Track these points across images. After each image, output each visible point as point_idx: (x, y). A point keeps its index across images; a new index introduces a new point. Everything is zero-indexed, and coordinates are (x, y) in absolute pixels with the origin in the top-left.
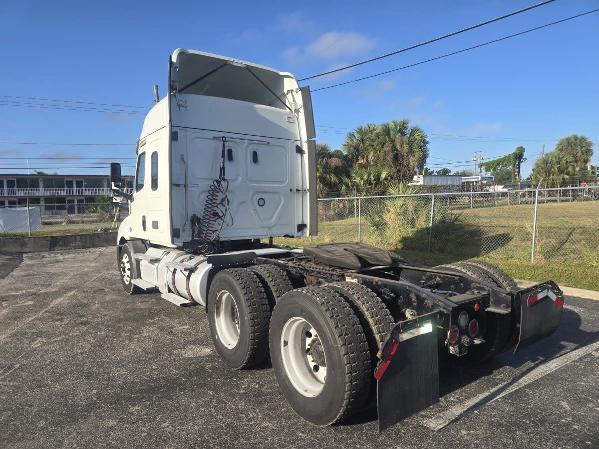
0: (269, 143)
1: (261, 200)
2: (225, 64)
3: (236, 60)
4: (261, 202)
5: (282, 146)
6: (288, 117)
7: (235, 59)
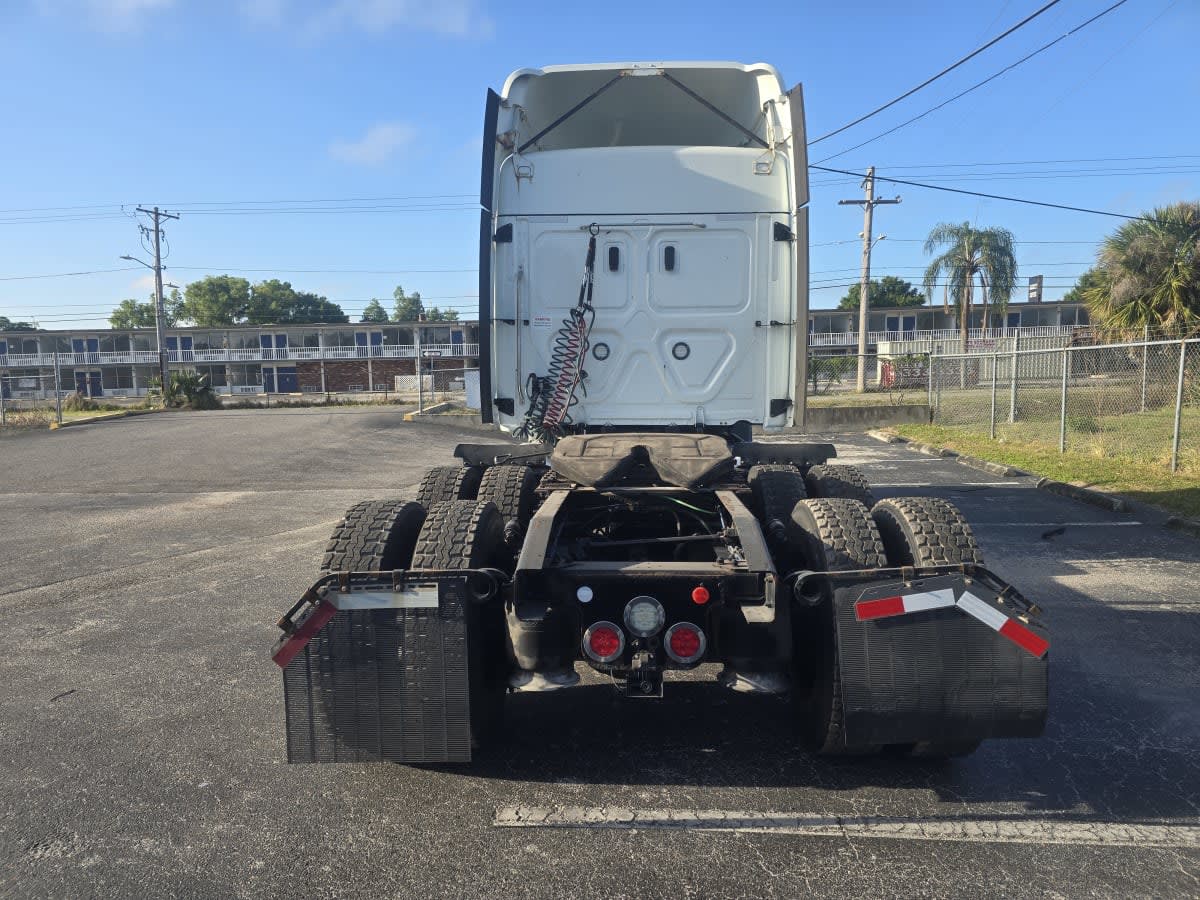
0: (703, 226)
1: (680, 347)
2: (616, 77)
3: (641, 65)
4: (682, 352)
5: (737, 230)
6: (758, 164)
7: (637, 63)
